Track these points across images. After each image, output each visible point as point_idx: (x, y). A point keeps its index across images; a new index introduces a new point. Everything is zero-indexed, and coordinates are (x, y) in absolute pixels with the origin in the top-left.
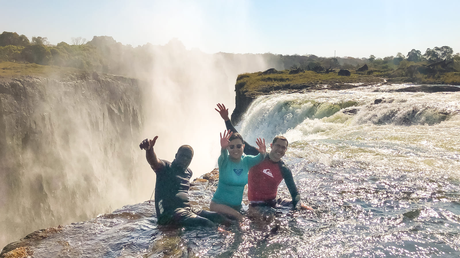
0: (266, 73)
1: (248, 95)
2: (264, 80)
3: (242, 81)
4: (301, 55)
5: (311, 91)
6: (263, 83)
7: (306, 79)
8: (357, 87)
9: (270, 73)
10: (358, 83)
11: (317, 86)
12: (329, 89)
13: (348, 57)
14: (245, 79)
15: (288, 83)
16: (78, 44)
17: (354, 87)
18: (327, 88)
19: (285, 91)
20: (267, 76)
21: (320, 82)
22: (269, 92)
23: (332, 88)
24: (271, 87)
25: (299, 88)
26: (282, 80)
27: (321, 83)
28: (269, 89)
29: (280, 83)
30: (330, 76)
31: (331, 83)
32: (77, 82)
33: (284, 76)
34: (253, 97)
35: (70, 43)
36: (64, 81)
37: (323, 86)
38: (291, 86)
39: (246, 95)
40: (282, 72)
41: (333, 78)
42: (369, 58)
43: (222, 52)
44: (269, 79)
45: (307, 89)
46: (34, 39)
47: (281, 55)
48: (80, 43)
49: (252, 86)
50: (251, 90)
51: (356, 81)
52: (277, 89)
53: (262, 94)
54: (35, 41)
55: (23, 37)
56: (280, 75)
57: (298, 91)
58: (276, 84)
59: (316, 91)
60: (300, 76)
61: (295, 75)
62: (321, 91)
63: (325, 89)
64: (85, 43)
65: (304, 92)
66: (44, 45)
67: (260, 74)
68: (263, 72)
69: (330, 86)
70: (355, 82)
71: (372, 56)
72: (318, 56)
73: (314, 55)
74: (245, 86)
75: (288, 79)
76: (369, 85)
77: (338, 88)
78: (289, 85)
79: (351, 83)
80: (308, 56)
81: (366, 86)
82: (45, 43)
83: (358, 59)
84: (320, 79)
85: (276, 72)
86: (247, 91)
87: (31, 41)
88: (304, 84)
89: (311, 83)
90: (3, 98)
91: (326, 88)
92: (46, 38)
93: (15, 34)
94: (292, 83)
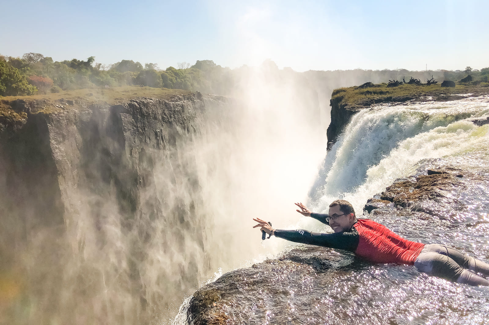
0: (362, 87)
1: (348, 109)
2: (362, 93)
3: (338, 95)
4: (391, 70)
5: (416, 103)
6: (363, 96)
7: (407, 92)
8: (466, 97)
9: (366, 87)
10: (465, 93)
11: (421, 98)
12: (435, 101)
13: (441, 69)
14: (342, 94)
15: (388, 95)
16: (183, 69)
17: (463, 97)
18: (433, 100)
19: (388, 104)
20: (365, 90)
21: (423, 93)
22: (370, 105)
23: (440, 99)
24: (372, 100)
25: (403, 100)
26: (381, 93)
27: (425, 95)
28: (370, 102)
29: (380, 96)
30: (432, 88)
31: (436, 95)
32: (184, 102)
33: (384, 89)
34: (353, 110)
35: (177, 67)
36: (173, 101)
37: (428, 98)
38: (392, 98)
39: (346, 108)
40: (379, 86)
41: (436, 90)
42: (465, 70)
43: (312, 70)
44: (368, 92)
45: (411, 102)
46: (147, 65)
47: (371, 71)
48: (185, 67)
49: (352, 100)
50: (350, 104)
51: (463, 92)
52: (378, 101)
53: (363, 107)
54: (147, 67)
55: (138, 64)
56: (378, 88)
57: (401, 103)
58: (377, 97)
59: (421, 103)
60: (400, 88)
61: (394, 88)
62: (427, 103)
63: (431, 100)
64: (189, 67)
65: (408, 104)
66: (155, 70)
67: (356, 88)
68: (359, 86)
69: (435, 98)
70: (462, 93)
71: (468, 67)
72: (408, 70)
73: (405, 69)
74: (343, 101)
75: (388, 92)
76: (481, 95)
77: (446, 99)
78: (391, 98)
79: (457, 93)
80: (399, 71)
81: (477, 96)
82: (156, 68)
83: (451, 72)
84: (422, 91)
85: (373, 86)
86: (346, 105)
87: (144, 67)
88: (406, 96)
89: (414, 95)
90: (123, 117)
91: (432, 99)
92: (156, 64)
93: (132, 61)
94: (394, 96)
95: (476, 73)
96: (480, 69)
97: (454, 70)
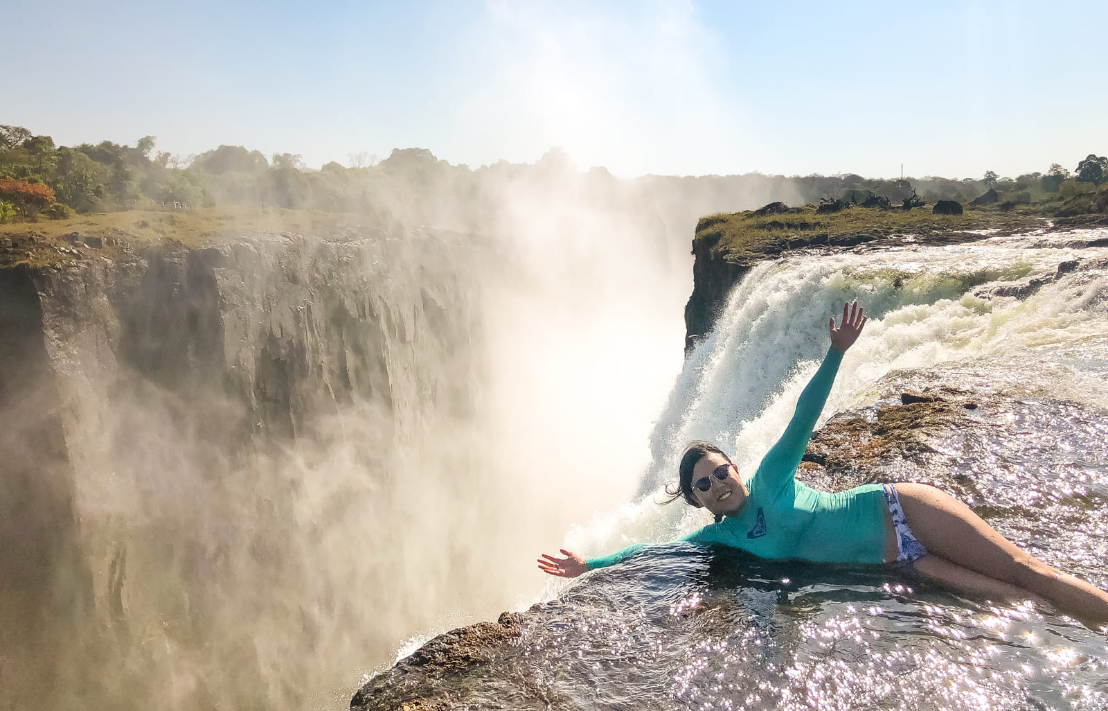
0: (762, 212)
1: (732, 260)
2: (763, 226)
3: (710, 230)
4: (826, 176)
5: (879, 249)
6: (764, 233)
7: (859, 224)
8: (985, 237)
9: (772, 212)
10: (984, 229)
11: (891, 238)
12: (920, 244)
13: (933, 176)
14: (717, 228)
15: (818, 232)
16: (362, 167)
17: (980, 237)
18: (915, 242)
19: (818, 251)
20: (769, 219)
21: (895, 228)
22: (779, 252)
23: (929, 241)
24: (784, 243)
25: (851, 243)
26: (804, 226)
27: (900, 232)
28: (780, 246)
29: (802, 233)
30: (915, 215)
31: (922, 230)
32: (362, 243)
33: (809, 218)
34: (743, 263)
35: (346, 164)
36: (338, 241)
37: (906, 238)
38: (828, 237)
39: (726, 260)
40: (799, 210)
41: (924, 221)
42: (983, 178)
43: (652, 174)
44: (775, 224)
45: (870, 245)
46: (277, 158)
47: (783, 177)
48: (366, 163)
49: (739, 241)
50: (736, 250)
51: (978, 225)
52: (798, 245)
53: (764, 257)
54: (278, 163)
55: (256, 154)
56: (796, 216)
57: (847, 249)
58: (793, 235)
59: (891, 249)
60: (846, 216)
61: (834, 215)
62: (904, 248)
63: (911, 243)
64: (376, 163)
65: (863, 251)
66: (296, 169)
67: (749, 215)
68: (755, 210)
69: (922, 238)
70: (977, 227)
71: (989, 173)
72: (863, 177)
73: (856, 174)
74: (721, 242)
75: (818, 224)
76: (1016, 233)
77: (943, 240)
78: (825, 237)
79: (967, 229)
80: (843, 178)
81: (1008, 235)
82: (298, 166)
83: (954, 181)
84: (894, 223)
85: (786, 210)
86: (727, 252)
87: (270, 162)
88: (858, 233)
89: (876, 231)
90: (220, 277)
91: (913, 241)
92: (299, 155)
93: (242, 148)
94: (832, 233)
95: (1007, 185)
96: (1014, 177)
97: (960, 179)
